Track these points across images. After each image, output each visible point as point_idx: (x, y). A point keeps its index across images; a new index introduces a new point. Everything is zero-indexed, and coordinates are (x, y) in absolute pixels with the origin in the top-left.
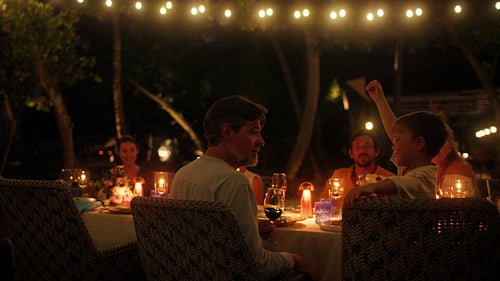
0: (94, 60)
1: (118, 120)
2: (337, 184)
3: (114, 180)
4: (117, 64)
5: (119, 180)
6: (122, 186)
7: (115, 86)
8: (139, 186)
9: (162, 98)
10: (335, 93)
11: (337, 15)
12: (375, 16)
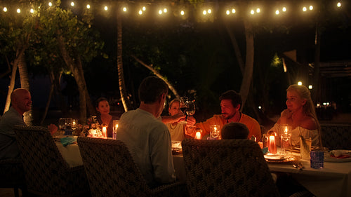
0: (103, 44)
1: (120, 83)
2: (215, 129)
3: (90, 126)
4: (120, 46)
5: (93, 125)
6: (95, 129)
7: (118, 60)
8: (104, 129)
9: (153, 67)
10: (277, 61)
11: (255, 12)
12: (281, 11)
